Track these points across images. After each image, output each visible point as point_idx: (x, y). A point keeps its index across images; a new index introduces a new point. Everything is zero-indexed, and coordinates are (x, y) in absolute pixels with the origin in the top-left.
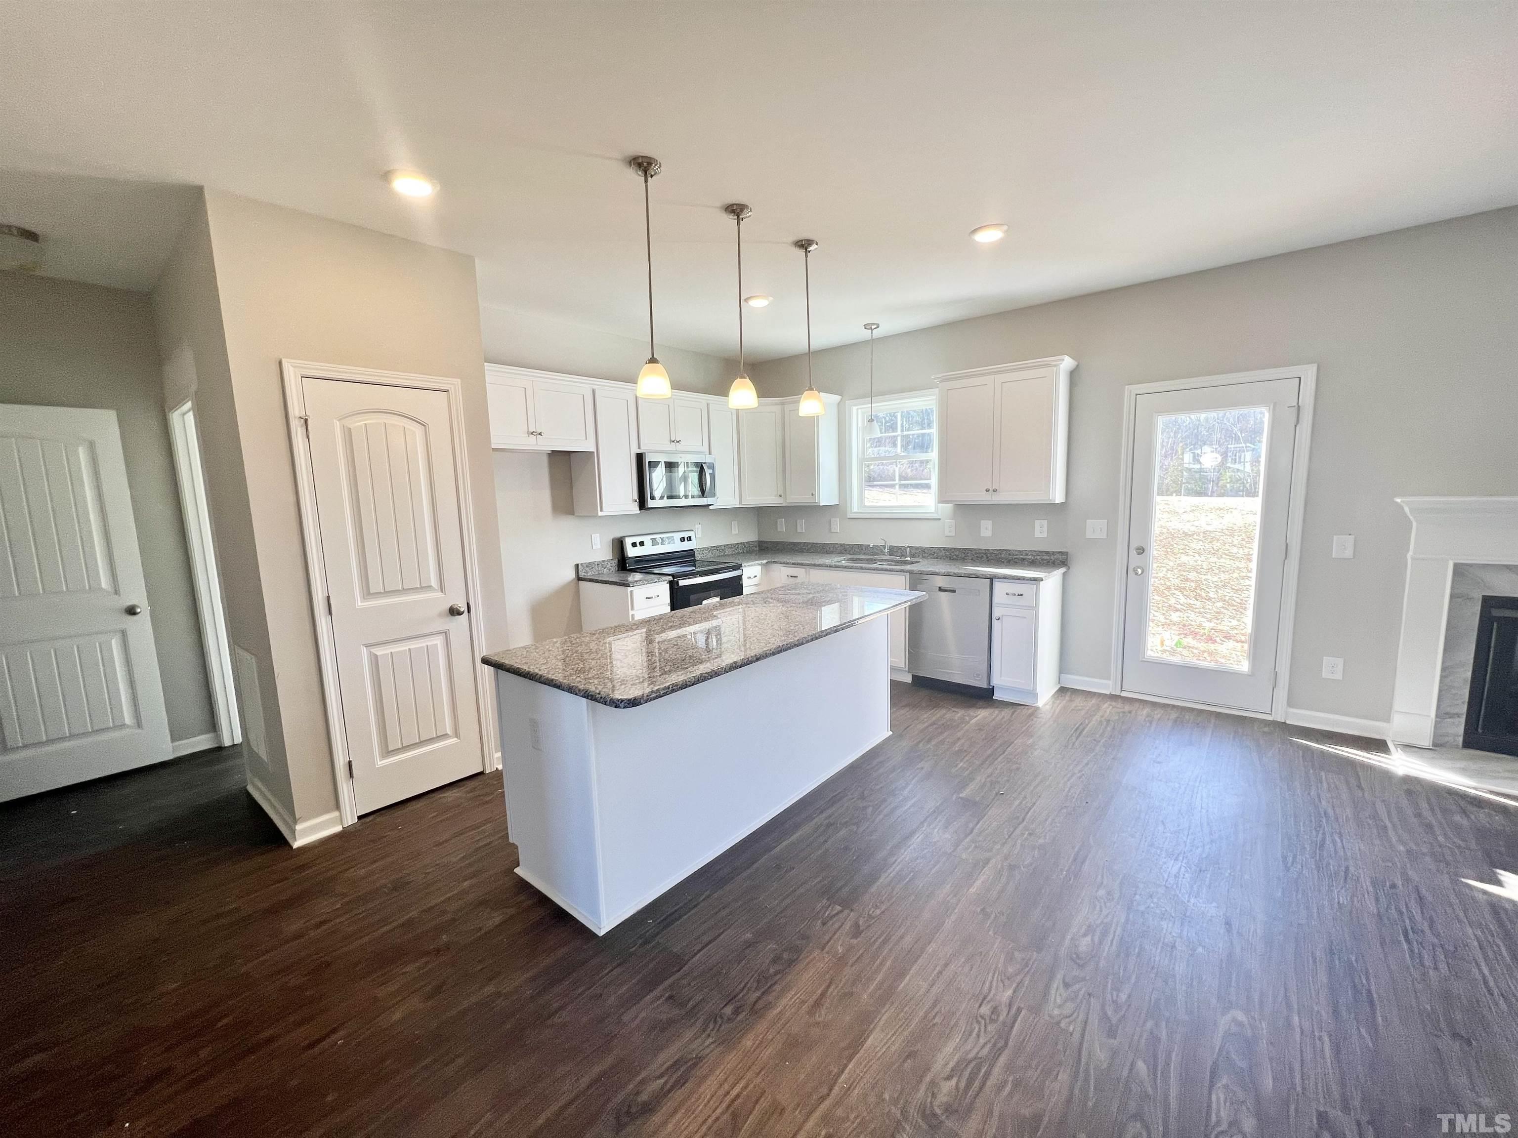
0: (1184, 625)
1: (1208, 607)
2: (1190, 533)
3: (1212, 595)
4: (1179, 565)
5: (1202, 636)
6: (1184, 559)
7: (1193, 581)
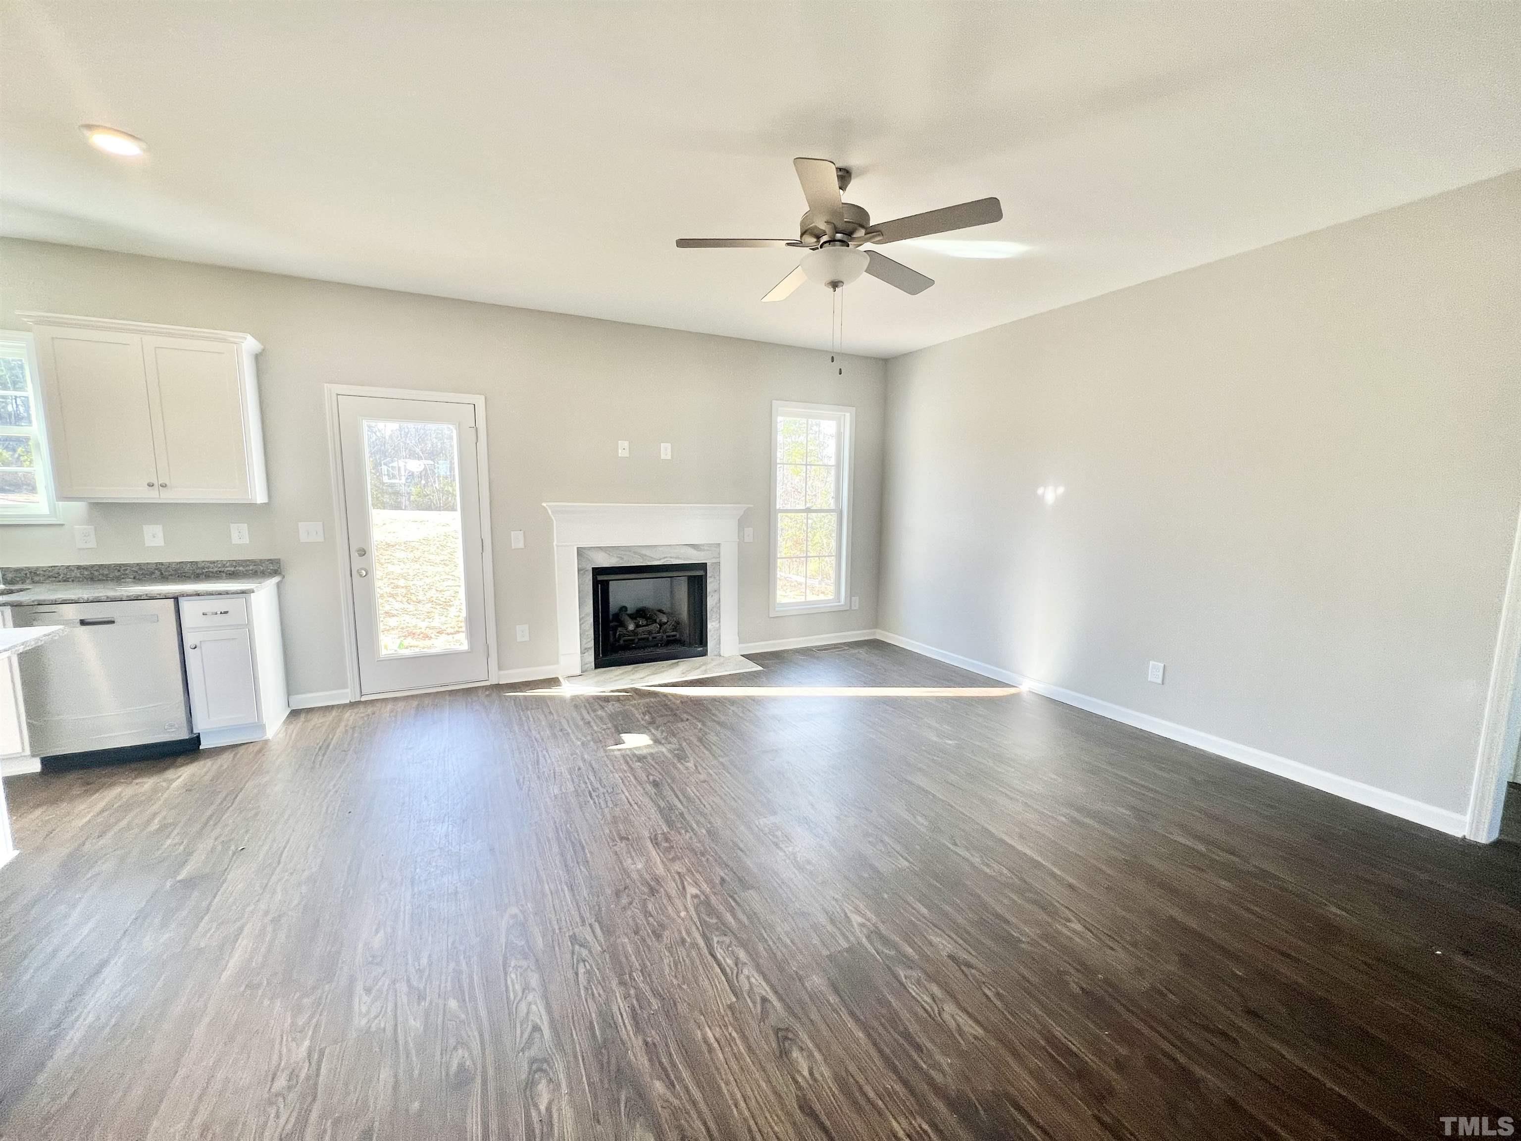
0: (402, 628)
1: (420, 609)
2: (392, 544)
3: (421, 598)
4: (388, 574)
5: (419, 635)
6: (391, 568)
7: (403, 587)
